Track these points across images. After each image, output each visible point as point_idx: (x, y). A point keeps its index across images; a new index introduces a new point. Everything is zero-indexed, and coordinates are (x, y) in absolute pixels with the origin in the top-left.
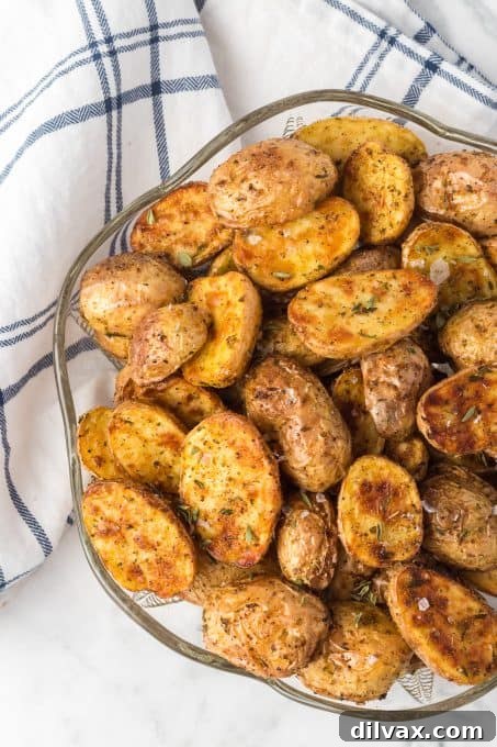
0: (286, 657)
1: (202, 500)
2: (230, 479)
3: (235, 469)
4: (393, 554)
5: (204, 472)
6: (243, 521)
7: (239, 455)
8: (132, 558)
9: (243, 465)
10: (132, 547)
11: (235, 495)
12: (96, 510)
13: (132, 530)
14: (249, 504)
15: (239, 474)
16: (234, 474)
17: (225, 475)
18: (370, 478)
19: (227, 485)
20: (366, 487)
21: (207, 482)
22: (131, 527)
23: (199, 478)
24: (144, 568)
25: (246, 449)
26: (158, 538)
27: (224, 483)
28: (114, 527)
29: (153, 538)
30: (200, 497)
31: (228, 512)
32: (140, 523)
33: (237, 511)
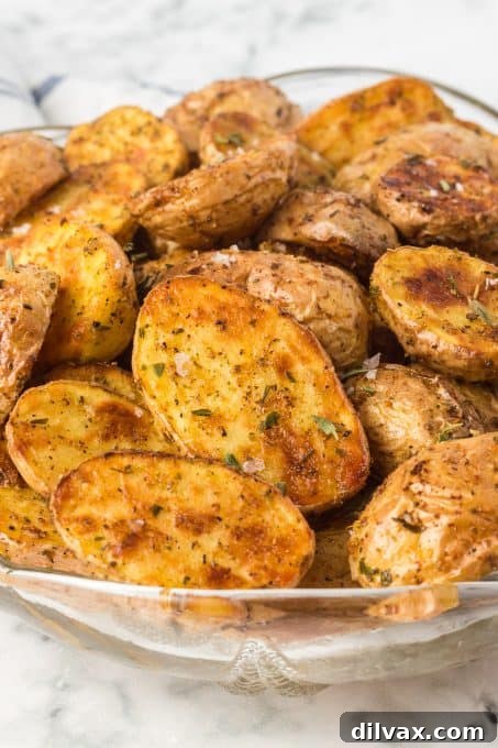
1: (225, 434)
2: (238, 369)
3: (233, 349)
6: (302, 418)
7: (222, 324)
9: (238, 336)
10: (183, 540)
12: (89, 522)
13: (163, 516)
14: (291, 386)
15: (242, 352)
16: (235, 359)
17: (227, 371)
18: (407, 274)
19: (240, 383)
20: (414, 285)
21: (211, 403)
22: (156, 510)
24: (225, 562)
25: (223, 308)
26: (209, 499)
27: (234, 384)
28: (134, 527)
29: (203, 503)
30: (218, 434)
31: (272, 422)
32: (167, 494)
33: (281, 408)
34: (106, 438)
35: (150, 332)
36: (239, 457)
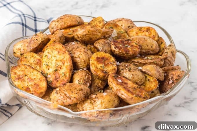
0: (76, 93)
1: (48, 70)
2: (57, 60)
3: (58, 57)
4: (109, 72)
5: (48, 61)
6: (61, 72)
7: (59, 52)
8: (27, 85)
9: (60, 55)
10: (26, 81)
11: (58, 65)
12: (15, 73)
14: (63, 66)
15: (59, 58)
16: (57, 59)
17: (55, 60)
18: (99, 56)
19: (56, 62)
20: (98, 58)
21: (50, 64)
22: (26, 76)
23: (47, 64)
24: (30, 88)
25: (60, 49)
26: (35, 77)
27: (55, 63)
28: (21, 77)
29: (33, 77)
30: (48, 69)
31: (56, 70)
32: (29, 74)
33: (59, 69)
34: (36, 64)
35: (48, 50)
36: (48, 74)
